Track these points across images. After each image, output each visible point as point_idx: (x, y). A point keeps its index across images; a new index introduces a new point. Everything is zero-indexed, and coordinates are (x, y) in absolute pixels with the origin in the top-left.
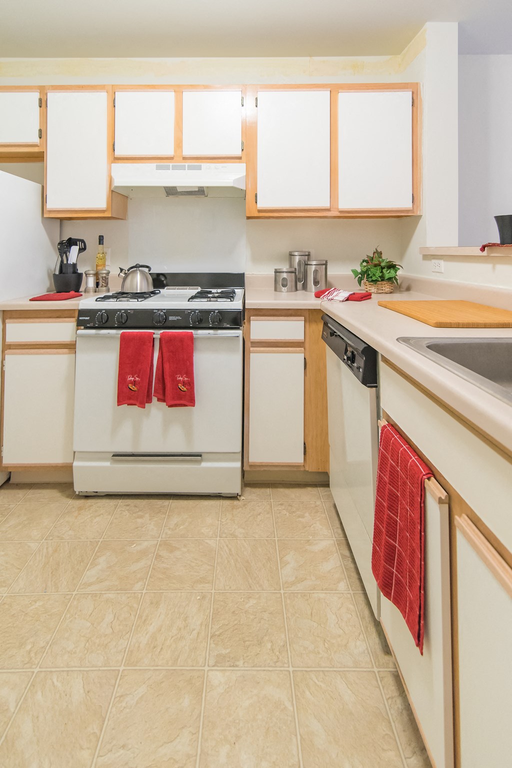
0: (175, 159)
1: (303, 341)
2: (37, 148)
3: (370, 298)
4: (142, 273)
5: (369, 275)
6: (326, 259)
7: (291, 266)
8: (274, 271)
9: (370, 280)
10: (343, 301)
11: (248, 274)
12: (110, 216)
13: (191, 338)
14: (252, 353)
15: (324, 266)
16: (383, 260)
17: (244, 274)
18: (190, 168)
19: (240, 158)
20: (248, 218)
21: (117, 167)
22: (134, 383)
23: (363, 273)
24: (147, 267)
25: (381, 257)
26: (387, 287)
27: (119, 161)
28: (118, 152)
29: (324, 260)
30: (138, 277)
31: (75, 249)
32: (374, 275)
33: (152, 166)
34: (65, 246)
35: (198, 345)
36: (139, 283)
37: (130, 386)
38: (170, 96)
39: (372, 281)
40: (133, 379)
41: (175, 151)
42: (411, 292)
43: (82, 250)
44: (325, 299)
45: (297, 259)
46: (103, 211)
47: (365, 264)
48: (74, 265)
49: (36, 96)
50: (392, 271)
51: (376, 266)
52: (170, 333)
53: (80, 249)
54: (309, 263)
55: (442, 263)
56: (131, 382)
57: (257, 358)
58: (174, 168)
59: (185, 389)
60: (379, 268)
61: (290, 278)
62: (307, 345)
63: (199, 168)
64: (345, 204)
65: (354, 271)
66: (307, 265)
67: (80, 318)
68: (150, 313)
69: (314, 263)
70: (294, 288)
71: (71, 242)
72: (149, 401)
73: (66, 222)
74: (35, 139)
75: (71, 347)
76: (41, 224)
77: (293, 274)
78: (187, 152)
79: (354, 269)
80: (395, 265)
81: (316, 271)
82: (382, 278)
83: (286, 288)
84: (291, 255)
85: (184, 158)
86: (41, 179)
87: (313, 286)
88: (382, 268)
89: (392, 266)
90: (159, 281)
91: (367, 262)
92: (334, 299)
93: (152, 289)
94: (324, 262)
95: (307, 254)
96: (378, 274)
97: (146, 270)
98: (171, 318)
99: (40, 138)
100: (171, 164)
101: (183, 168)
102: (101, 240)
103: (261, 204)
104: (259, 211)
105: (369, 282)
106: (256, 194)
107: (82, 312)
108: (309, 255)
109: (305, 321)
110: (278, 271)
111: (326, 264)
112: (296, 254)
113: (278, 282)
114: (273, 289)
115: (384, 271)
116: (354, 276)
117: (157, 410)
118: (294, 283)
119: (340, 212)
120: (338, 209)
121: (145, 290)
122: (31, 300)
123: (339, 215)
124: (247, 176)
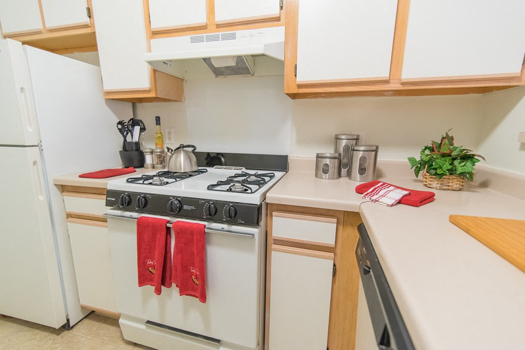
0: (209, 27)
1: (333, 246)
2: (89, 28)
3: (433, 200)
4: (186, 152)
5: (432, 165)
6: (377, 144)
7: (336, 150)
8: (316, 155)
9: (433, 172)
10: (392, 205)
11: (291, 157)
12: (154, 96)
14: (273, 250)
15: (374, 153)
16: (456, 148)
18: (225, 38)
19: (278, 19)
21: (157, 42)
22: (153, 267)
23: (423, 164)
24: (193, 146)
25: (452, 144)
26: (455, 183)
27: (157, 36)
28: (154, 26)
29: (373, 146)
30: (182, 157)
31: (137, 129)
32: (440, 167)
33: (187, 38)
34: (125, 126)
37: (150, 269)
39: (436, 174)
40: (152, 263)
41: (208, 18)
42: (488, 189)
43: (143, 129)
44: (367, 199)
45: (344, 143)
46: (148, 91)
47: (427, 152)
48: (137, 144)
50: (469, 164)
51: (444, 155)
53: (141, 129)
54: (356, 148)
56: (150, 265)
58: (210, 39)
59: (197, 283)
60: (448, 158)
61: (332, 164)
62: (338, 251)
63: (233, 37)
65: (412, 160)
66: (354, 150)
67: (108, 199)
68: (166, 198)
69: (362, 148)
70: (336, 175)
71: (135, 122)
74: (85, 20)
76: (105, 105)
77: (336, 160)
78: (219, 18)
79: (411, 156)
80: (474, 155)
81: (363, 159)
82: (452, 171)
83: (327, 175)
84: (337, 138)
85: (218, 27)
87: (358, 175)
88: (454, 159)
89: (467, 157)
91: (432, 150)
92: (380, 200)
93: (195, 168)
94: (375, 148)
95: (355, 137)
96: (447, 166)
97: (190, 149)
98: (185, 207)
99: (90, 17)
100: (205, 35)
101: (216, 39)
102: (158, 120)
103: (302, 78)
104: (300, 86)
105: (432, 174)
106: (296, 65)
107: (110, 193)
108: (357, 139)
109: (338, 223)
110: (320, 155)
111: (376, 151)
112: (343, 137)
113: (321, 169)
114: (314, 173)
115: (456, 162)
116: (410, 166)
118: (336, 171)
119: (403, 84)
120: (400, 80)
121: (188, 170)
122: (80, 176)
123: (400, 87)
124: (286, 42)
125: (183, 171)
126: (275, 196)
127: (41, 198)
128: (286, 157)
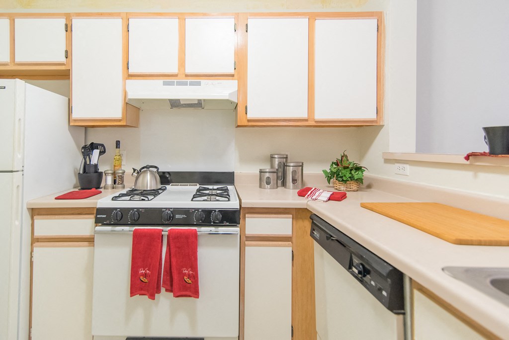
0: (179, 76)
1: (291, 236)
2: (64, 66)
3: (346, 197)
4: (152, 172)
5: (339, 174)
6: (302, 161)
7: (272, 167)
8: (259, 170)
9: (339, 179)
10: (326, 201)
11: (237, 173)
12: (125, 124)
13: (195, 235)
14: (247, 246)
15: (301, 168)
16: (350, 163)
17: (234, 172)
18: (192, 84)
19: (233, 76)
20: (238, 126)
21: (131, 83)
22: (145, 275)
23: (332, 174)
24: (156, 167)
25: (348, 160)
26: (354, 186)
27: (133, 78)
28: (132, 70)
29: (300, 163)
30: (148, 176)
31: (96, 152)
32: (345, 176)
33: (160, 82)
34: (88, 149)
35: (201, 241)
36: (149, 181)
37: (141, 278)
38: (175, 22)
39: (343, 180)
40: (144, 271)
41: (179, 70)
43: (102, 153)
44: (310, 199)
45: (277, 162)
46: (120, 120)
47: (334, 166)
48: (96, 166)
49: (63, 22)
50: (360, 173)
51: (345, 168)
52: (177, 230)
53: (100, 152)
54: (288, 164)
55: (407, 167)
56: (142, 275)
57: (251, 251)
58: (179, 84)
59: (190, 282)
60: (348, 170)
61: (273, 177)
62: (294, 240)
63: (199, 84)
64: (321, 115)
65: (325, 171)
66: (287, 166)
67: (98, 216)
68: (159, 211)
69: (292, 164)
70: (275, 185)
71: (93, 146)
72: (159, 291)
73: (89, 129)
74: (63, 59)
75: (90, 240)
76: (68, 132)
77: (275, 174)
78: (189, 71)
79: (324, 169)
80: (361, 167)
81: (294, 172)
82: (352, 178)
83: (269, 186)
84: (272, 157)
85: (187, 76)
86: (67, 93)
87: (291, 184)
88: (351, 170)
89: (358, 169)
90: (166, 178)
91: (337, 165)
92: (319, 199)
93: (160, 186)
94: (301, 164)
95: (285, 156)
96: (348, 175)
97: (155, 170)
98: (177, 216)
99: (67, 58)
100: (175, 81)
101: (185, 84)
102: (118, 144)
103: (250, 115)
104: (249, 121)
105: (339, 181)
106: (246, 106)
107: (100, 211)
108: (287, 158)
109: (293, 218)
110: (262, 171)
111: (302, 166)
112: (276, 156)
113: (263, 181)
114: (258, 185)
115: (353, 172)
116: (325, 177)
117: (165, 298)
118: (275, 182)
119: (316, 122)
120: (314, 119)
121: (154, 188)
122: (56, 198)
123: (315, 124)
124: (238, 91)
125: (149, 189)
126: (248, 201)
127: (17, 223)
128: (233, 174)
